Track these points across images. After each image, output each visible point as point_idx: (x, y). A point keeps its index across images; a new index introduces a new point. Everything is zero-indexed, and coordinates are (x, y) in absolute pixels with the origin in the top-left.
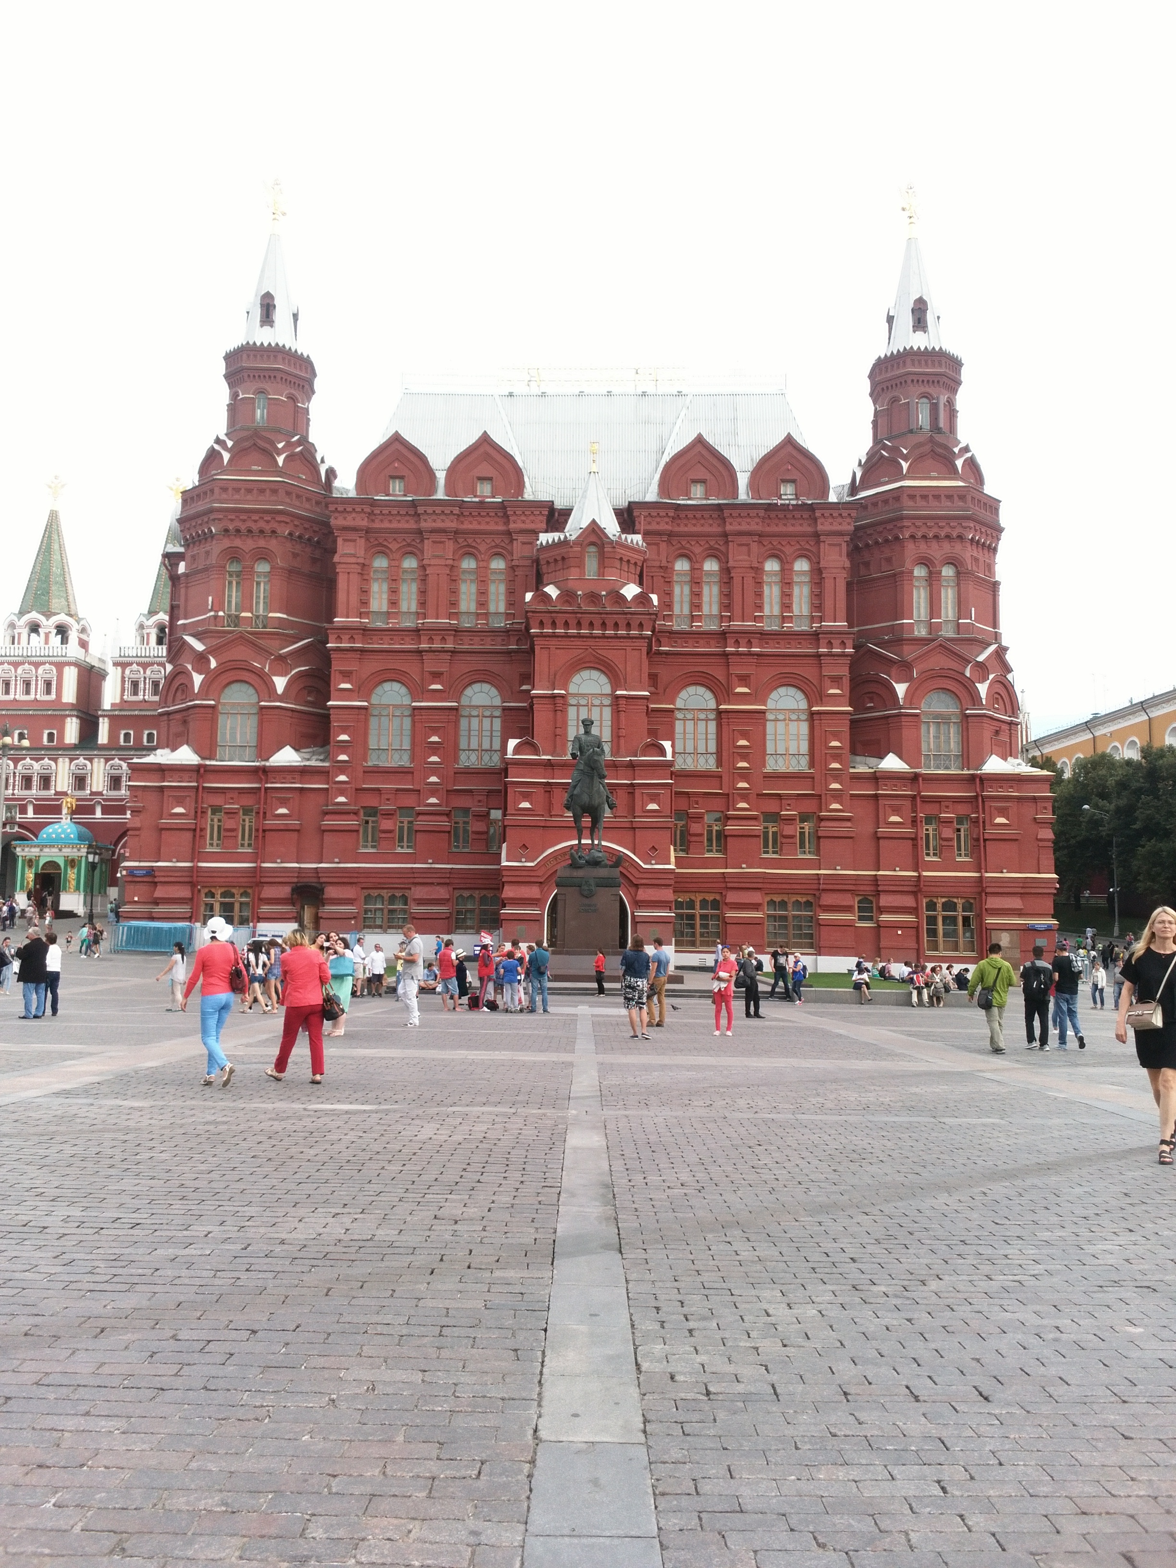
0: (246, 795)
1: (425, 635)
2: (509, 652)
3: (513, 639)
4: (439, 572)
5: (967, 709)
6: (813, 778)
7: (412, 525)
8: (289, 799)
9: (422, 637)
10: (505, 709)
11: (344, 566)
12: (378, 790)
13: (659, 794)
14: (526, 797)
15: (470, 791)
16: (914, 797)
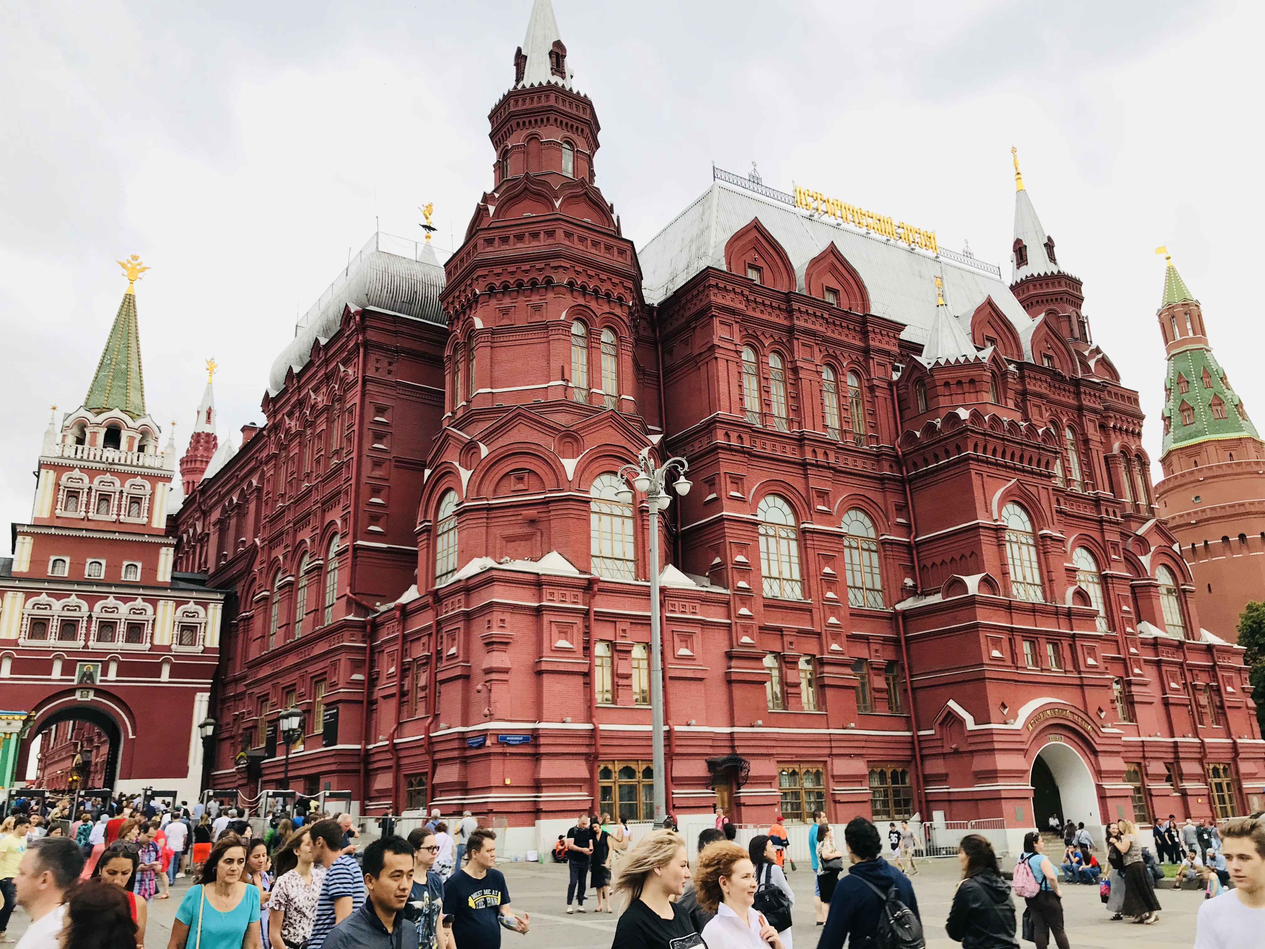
0: (639, 627)
1: (809, 445)
2: (882, 479)
3: (886, 464)
4: (810, 378)
5: (1183, 585)
6: (1117, 641)
7: (782, 321)
8: (690, 635)
9: (806, 448)
10: (884, 543)
11: (722, 351)
12: (780, 630)
13: (1093, 648)
14: (996, 643)
15: (866, 638)
16: (1181, 664)
